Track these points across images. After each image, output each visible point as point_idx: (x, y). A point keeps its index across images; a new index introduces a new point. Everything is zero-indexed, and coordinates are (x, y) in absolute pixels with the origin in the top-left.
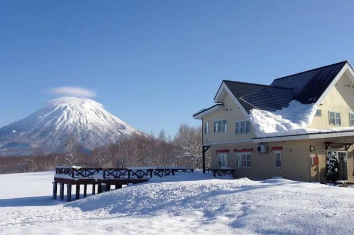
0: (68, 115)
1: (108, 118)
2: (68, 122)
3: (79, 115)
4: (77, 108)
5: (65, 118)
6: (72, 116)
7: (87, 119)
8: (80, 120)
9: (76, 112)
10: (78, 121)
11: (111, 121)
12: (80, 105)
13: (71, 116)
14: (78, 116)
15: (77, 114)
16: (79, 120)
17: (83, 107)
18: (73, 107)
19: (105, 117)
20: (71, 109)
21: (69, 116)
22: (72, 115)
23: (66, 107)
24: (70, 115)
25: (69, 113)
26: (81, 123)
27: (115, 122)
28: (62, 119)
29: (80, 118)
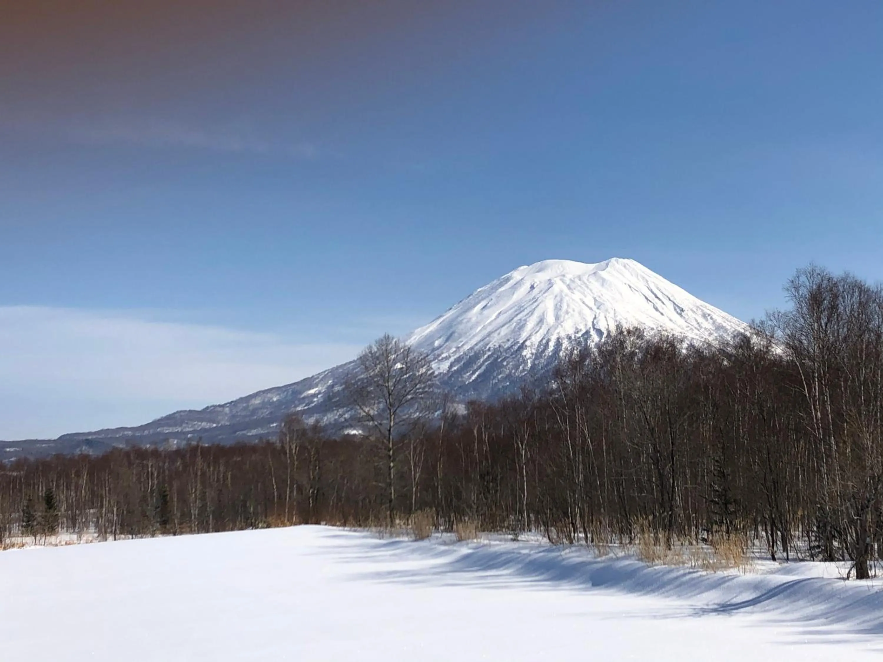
0: (558, 308)
1: (690, 313)
2: (557, 331)
3: (594, 308)
4: (584, 282)
5: (550, 319)
6: (570, 310)
9: (582, 297)
10: (590, 325)
11: (701, 320)
12: (595, 274)
13: (567, 312)
14: (590, 309)
15: (587, 306)
16: (593, 322)
18: (572, 281)
19: (680, 311)
20: (566, 290)
21: (562, 313)
22: (568, 306)
23: (550, 284)
24: (565, 307)
25: (561, 301)
26: (599, 333)
27: (714, 322)
28: (541, 321)
29: (595, 317)
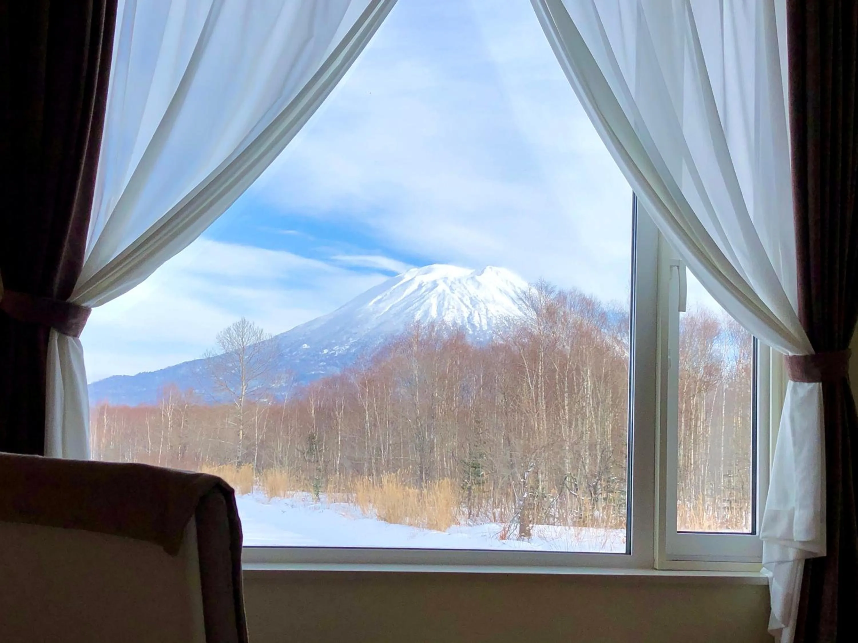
0: (440, 304)
2: (439, 324)
3: (470, 306)
4: (463, 285)
6: (451, 307)
7: (489, 316)
8: (472, 319)
9: (460, 296)
10: (466, 320)
12: (473, 278)
13: (448, 308)
14: (467, 306)
15: (465, 304)
16: (468, 318)
17: (479, 285)
18: (453, 283)
20: (448, 291)
21: (443, 309)
22: (449, 304)
23: (435, 284)
24: (446, 305)
25: (444, 299)
26: (473, 326)
28: (426, 315)
29: (471, 314)
